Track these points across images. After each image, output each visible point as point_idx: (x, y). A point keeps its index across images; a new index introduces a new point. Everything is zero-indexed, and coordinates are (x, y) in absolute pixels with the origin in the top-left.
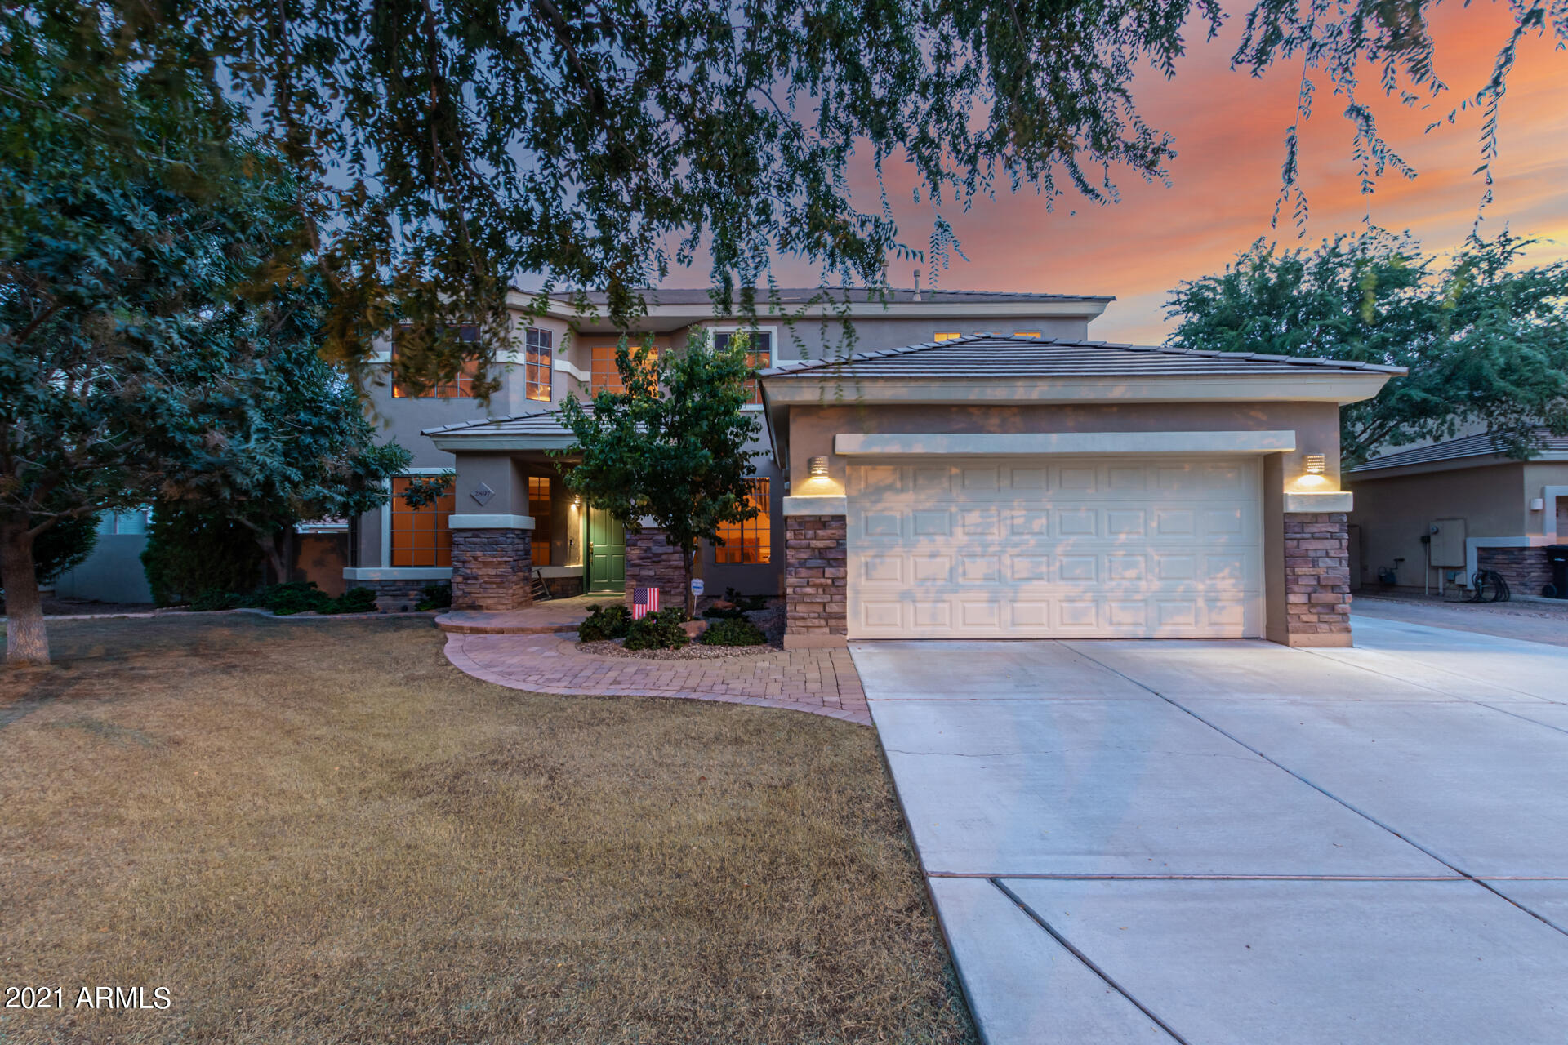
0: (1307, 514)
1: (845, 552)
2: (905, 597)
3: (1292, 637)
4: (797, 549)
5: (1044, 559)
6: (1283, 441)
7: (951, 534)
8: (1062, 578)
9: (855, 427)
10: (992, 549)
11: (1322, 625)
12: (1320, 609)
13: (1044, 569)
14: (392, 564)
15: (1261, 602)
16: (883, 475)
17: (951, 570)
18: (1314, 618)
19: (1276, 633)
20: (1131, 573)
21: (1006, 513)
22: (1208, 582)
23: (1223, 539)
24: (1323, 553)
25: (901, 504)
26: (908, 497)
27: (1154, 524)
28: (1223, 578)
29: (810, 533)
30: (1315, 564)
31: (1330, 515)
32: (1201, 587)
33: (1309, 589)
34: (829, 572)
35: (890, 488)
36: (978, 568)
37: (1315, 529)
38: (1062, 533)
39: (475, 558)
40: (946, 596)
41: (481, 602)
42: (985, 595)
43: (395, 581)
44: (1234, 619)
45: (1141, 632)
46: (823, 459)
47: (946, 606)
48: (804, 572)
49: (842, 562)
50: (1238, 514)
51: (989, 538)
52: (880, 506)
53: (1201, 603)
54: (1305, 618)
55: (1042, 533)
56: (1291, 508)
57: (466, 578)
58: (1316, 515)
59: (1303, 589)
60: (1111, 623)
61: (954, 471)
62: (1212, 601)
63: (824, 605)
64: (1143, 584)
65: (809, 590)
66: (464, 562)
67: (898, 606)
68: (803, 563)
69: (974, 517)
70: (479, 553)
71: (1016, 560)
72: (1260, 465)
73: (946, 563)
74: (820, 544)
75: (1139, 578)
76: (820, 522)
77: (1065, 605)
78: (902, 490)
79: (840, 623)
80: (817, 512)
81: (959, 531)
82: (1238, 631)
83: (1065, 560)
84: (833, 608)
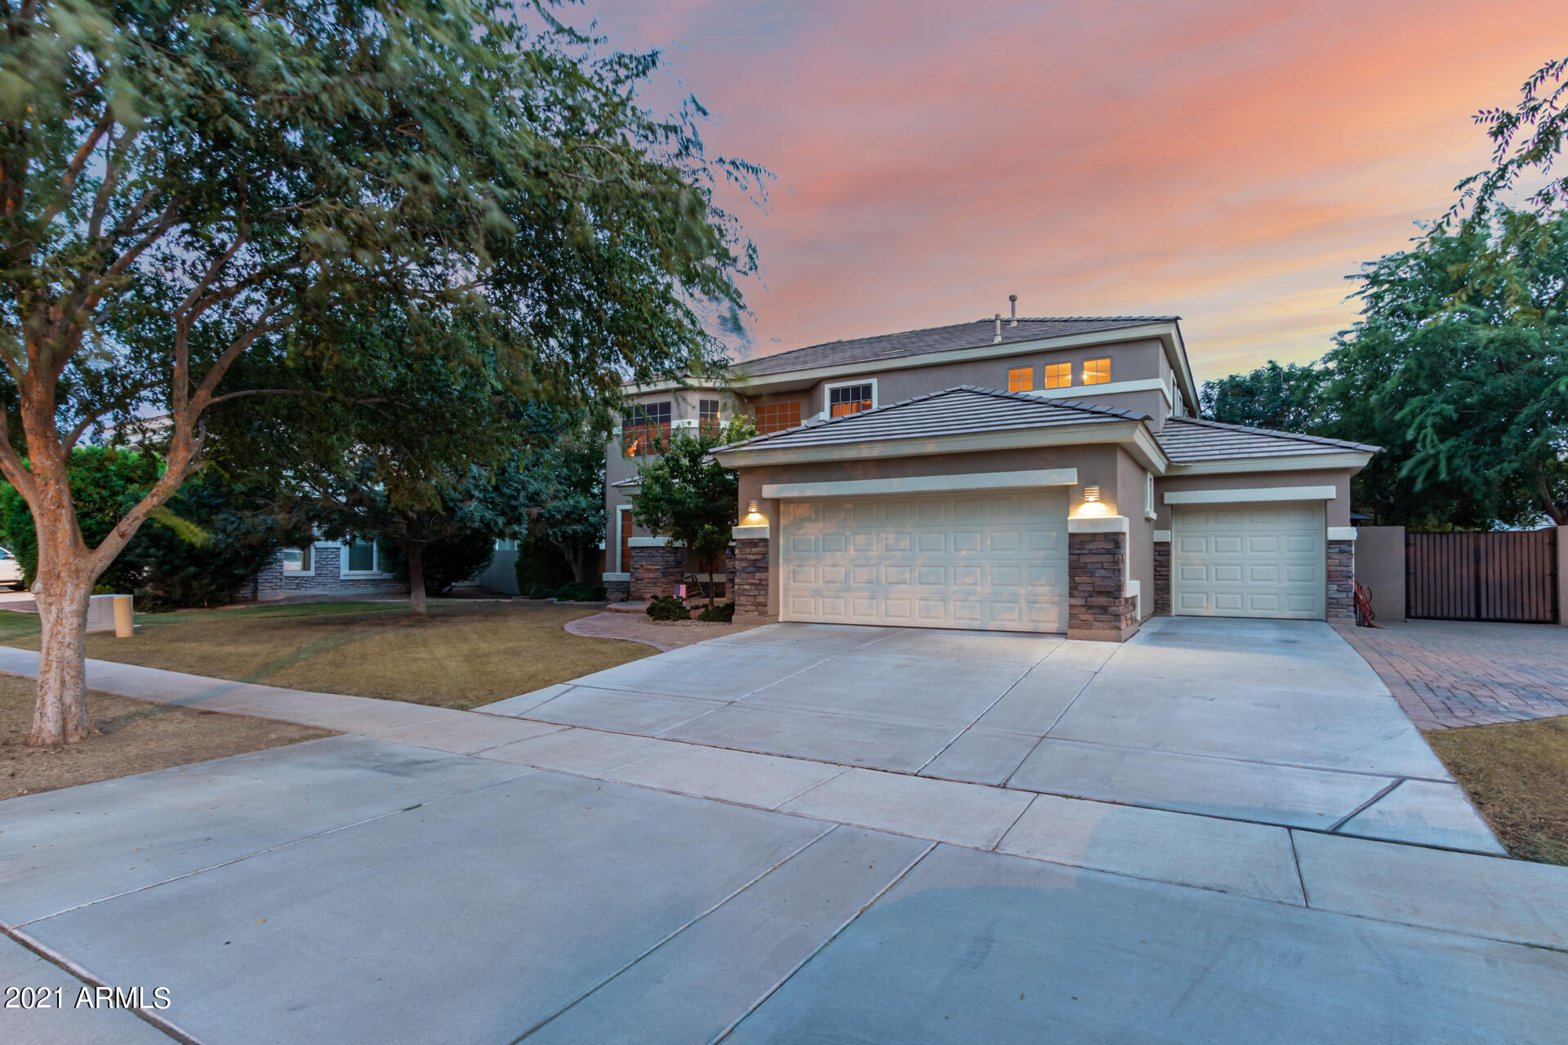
0: (1086, 534)
1: (767, 563)
2: (816, 593)
3: (1072, 632)
4: (741, 560)
5: (908, 569)
6: (1068, 476)
7: (846, 550)
8: (921, 583)
9: (774, 481)
10: (873, 561)
11: (1096, 624)
12: (1096, 611)
13: (908, 575)
14: (623, 570)
16: (803, 510)
17: (846, 576)
18: (1089, 617)
20: (969, 580)
21: (883, 536)
22: (1030, 588)
23: (1042, 554)
24: (1099, 566)
25: (814, 531)
26: (819, 525)
27: (988, 542)
28: (1041, 585)
29: (748, 550)
30: (1092, 574)
31: (1106, 534)
32: (1023, 591)
33: (1087, 594)
34: (758, 575)
35: (808, 519)
36: (863, 575)
37: (1093, 546)
38: (921, 550)
39: (642, 567)
40: (842, 594)
42: (867, 594)
43: (623, 582)
44: (1051, 618)
45: (977, 625)
46: (753, 503)
47: (842, 601)
48: (744, 575)
49: (766, 569)
50: (1054, 534)
51: (871, 553)
52: (801, 532)
53: (1023, 604)
54: (1083, 617)
55: (905, 550)
56: (1079, 529)
57: (637, 579)
58: (1094, 535)
59: (1082, 594)
60: (956, 618)
61: (849, 506)
62: (1032, 602)
63: (755, 596)
64: (978, 588)
65: (746, 587)
66: (636, 569)
67: (813, 600)
68: (744, 570)
69: (861, 539)
70: (644, 563)
71: (889, 569)
72: (1056, 495)
73: (842, 571)
74: (753, 557)
75: (976, 584)
76: (753, 543)
77: (922, 603)
78: (816, 520)
79: (765, 609)
80: (750, 537)
81: (851, 548)
82: (1054, 627)
83: (922, 569)
84: (760, 599)
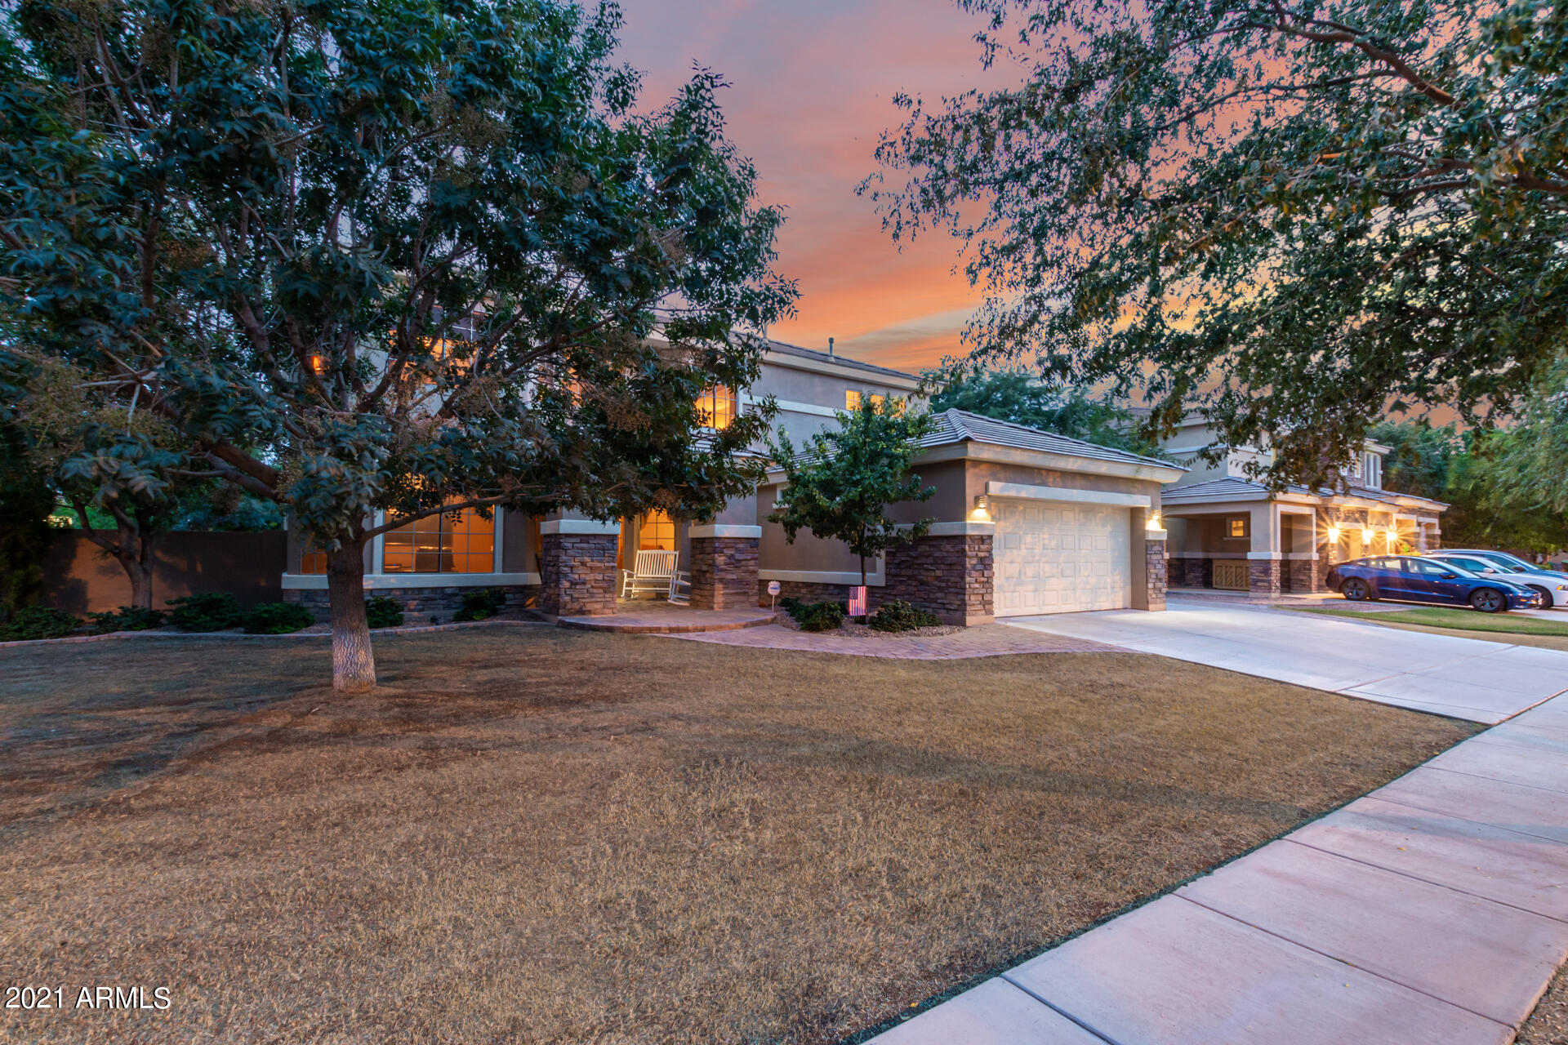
0: (1151, 541)
1: (991, 560)
3: (1151, 606)
4: (970, 557)
5: (1055, 565)
6: (1142, 501)
7: (1020, 548)
8: (1062, 577)
10: (1036, 559)
12: (1157, 591)
13: (1055, 571)
15: (1129, 588)
17: (1020, 571)
18: (1159, 598)
19: (1139, 603)
20: (1086, 573)
21: (1041, 536)
23: (1116, 553)
24: (1158, 562)
25: (999, 528)
27: (1094, 544)
29: (977, 547)
30: (1156, 567)
31: (1161, 542)
33: (1154, 581)
34: (986, 573)
36: (1030, 571)
37: (1155, 548)
39: (583, 564)
40: (1018, 588)
41: (589, 607)
42: (1033, 587)
43: (391, 590)
44: (1121, 597)
47: (1017, 595)
48: (974, 574)
49: (991, 566)
50: (1121, 540)
51: (1035, 551)
53: (1109, 589)
54: (1154, 598)
55: (1055, 549)
56: (1150, 537)
57: (573, 584)
58: (1155, 542)
59: (1152, 581)
62: (1113, 588)
63: (983, 594)
64: (1090, 580)
65: (976, 586)
66: (572, 567)
68: (973, 567)
69: (1029, 538)
70: (587, 559)
72: (1128, 514)
73: (1018, 567)
74: (982, 555)
75: (1089, 577)
76: (982, 540)
79: (990, 607)
82: (1120, 605)
83: (1063, 566)
84: (987, 597)
